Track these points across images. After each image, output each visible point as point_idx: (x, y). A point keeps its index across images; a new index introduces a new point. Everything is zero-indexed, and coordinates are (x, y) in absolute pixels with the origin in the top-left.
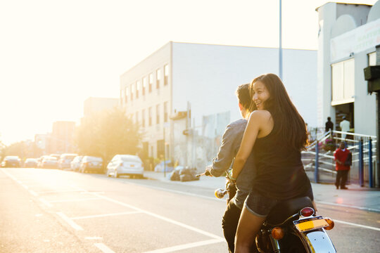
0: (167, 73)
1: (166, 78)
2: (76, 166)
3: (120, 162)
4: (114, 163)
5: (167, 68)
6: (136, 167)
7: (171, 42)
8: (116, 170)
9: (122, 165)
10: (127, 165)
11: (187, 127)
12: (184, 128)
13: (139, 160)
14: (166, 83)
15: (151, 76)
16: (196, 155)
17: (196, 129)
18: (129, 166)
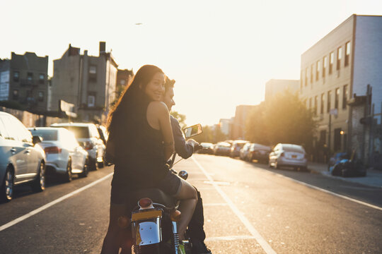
0: (349, 52)
1: (347, 57)
2: (245, 155)
3: (280, 151)
4: (276, 152)
5: (349, 46)
6: (298, 158)
7: (355, 16)
8: (276, 160)
9: (282, 155)
10: (288, 155)
11: (365, 114)
12: (362, 116)
13: (303, 150)
14: (346, 64)
15: (332, 55)
16: (374, 148)
17: (375, 117)
18: (290, 157)
